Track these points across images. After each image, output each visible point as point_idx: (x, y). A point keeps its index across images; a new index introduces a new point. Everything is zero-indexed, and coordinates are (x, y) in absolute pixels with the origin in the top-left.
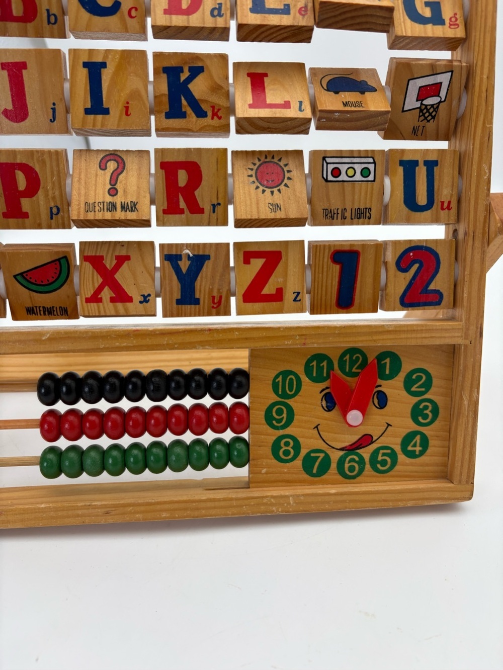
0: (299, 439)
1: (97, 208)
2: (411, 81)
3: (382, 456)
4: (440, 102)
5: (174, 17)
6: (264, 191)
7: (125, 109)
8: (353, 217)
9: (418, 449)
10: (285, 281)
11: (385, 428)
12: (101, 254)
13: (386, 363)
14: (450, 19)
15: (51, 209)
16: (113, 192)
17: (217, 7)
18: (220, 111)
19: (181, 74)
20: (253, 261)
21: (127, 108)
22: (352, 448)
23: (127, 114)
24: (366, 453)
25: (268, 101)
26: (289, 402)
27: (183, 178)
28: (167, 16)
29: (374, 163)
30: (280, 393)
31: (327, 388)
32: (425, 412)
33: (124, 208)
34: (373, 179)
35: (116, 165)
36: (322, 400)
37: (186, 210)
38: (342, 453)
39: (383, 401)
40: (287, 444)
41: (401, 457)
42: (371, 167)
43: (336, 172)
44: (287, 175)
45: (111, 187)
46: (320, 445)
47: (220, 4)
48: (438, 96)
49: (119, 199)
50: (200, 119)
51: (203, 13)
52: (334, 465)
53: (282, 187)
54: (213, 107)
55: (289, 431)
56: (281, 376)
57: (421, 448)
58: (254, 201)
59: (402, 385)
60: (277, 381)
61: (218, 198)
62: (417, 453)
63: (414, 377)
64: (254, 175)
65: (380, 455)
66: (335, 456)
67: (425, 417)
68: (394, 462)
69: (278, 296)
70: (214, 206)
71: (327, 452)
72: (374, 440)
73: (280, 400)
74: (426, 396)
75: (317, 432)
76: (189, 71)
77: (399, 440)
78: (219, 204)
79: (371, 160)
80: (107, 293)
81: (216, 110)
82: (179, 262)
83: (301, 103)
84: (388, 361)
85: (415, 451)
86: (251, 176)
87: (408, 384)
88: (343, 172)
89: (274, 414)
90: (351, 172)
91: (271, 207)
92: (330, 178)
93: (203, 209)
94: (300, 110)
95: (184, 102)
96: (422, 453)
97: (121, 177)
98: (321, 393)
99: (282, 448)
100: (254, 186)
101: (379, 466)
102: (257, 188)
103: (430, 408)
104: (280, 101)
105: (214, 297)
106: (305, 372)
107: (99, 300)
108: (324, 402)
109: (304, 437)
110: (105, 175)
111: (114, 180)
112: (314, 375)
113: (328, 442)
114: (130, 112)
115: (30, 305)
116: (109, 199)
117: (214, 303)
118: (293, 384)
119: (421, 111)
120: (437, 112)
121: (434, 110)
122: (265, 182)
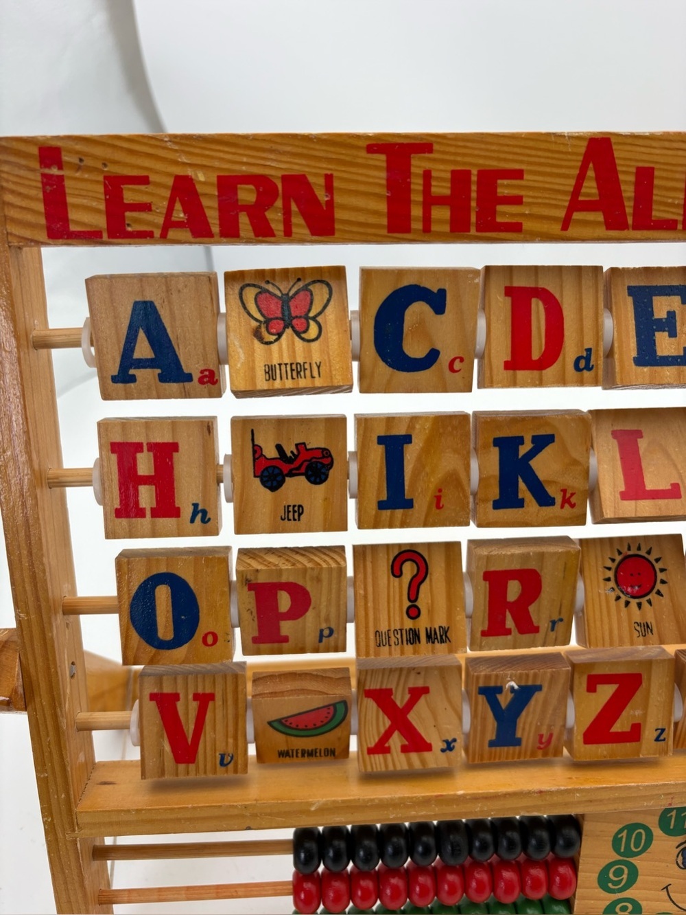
0: (640, 902)
1: (393, 640)
5: (520, 373)
7: (435, 501)
10: (645, 715)
12: (389, 687)
15: (322, 631)
16: (413, 612)
17: (585, 354)
18: (574, 497)
19: (520, 447)
20: (600, 688)
21: (438, 498)
23: (438, 507)
26: (631, 860)
27: (514, 590)
28: (510, 372)
30: (622, 850)
33: (430, 637)
35: (415, 569)
36: (678, 856)
37: (514, 631)
40: (624, 908)
45: (410, 604)
46: (668, 907)
47: (589, 350)
49: (422, 624)
50: (544, 508)
51: (563, 367)
54: (564, 491)
55: (627, 894)
56: (626, 831)
60: (620, 836)
61: (560, 613)
69: (634, 734)
70: (554, 623)
73: (621, 858)
75: (666, 893)
76: (533, 442)
80: (396, 741)
81: (568, 495)
82: (499, 696)
89: (611, 875)
91: (639, 628)
93: (537, 627)
95: (522, 485)
97: (424, 588)
98: (677, 848)
99: (617, 913)
100: (613, 595)
102: (618, 598)
104: (664, 485)
105: (541, 736)
106: (659, 825)
107: (387, 751)
108: (680, 858)
109: (647, 899)
110: (400, 584)
111: (413, 593)
112: (672, 827)
113: (680, 905)
114: (443, 502)
115: (286, 749)
116: (409, 624)
117: (541, 742)
118: (641, 839)
122: (629, 590)
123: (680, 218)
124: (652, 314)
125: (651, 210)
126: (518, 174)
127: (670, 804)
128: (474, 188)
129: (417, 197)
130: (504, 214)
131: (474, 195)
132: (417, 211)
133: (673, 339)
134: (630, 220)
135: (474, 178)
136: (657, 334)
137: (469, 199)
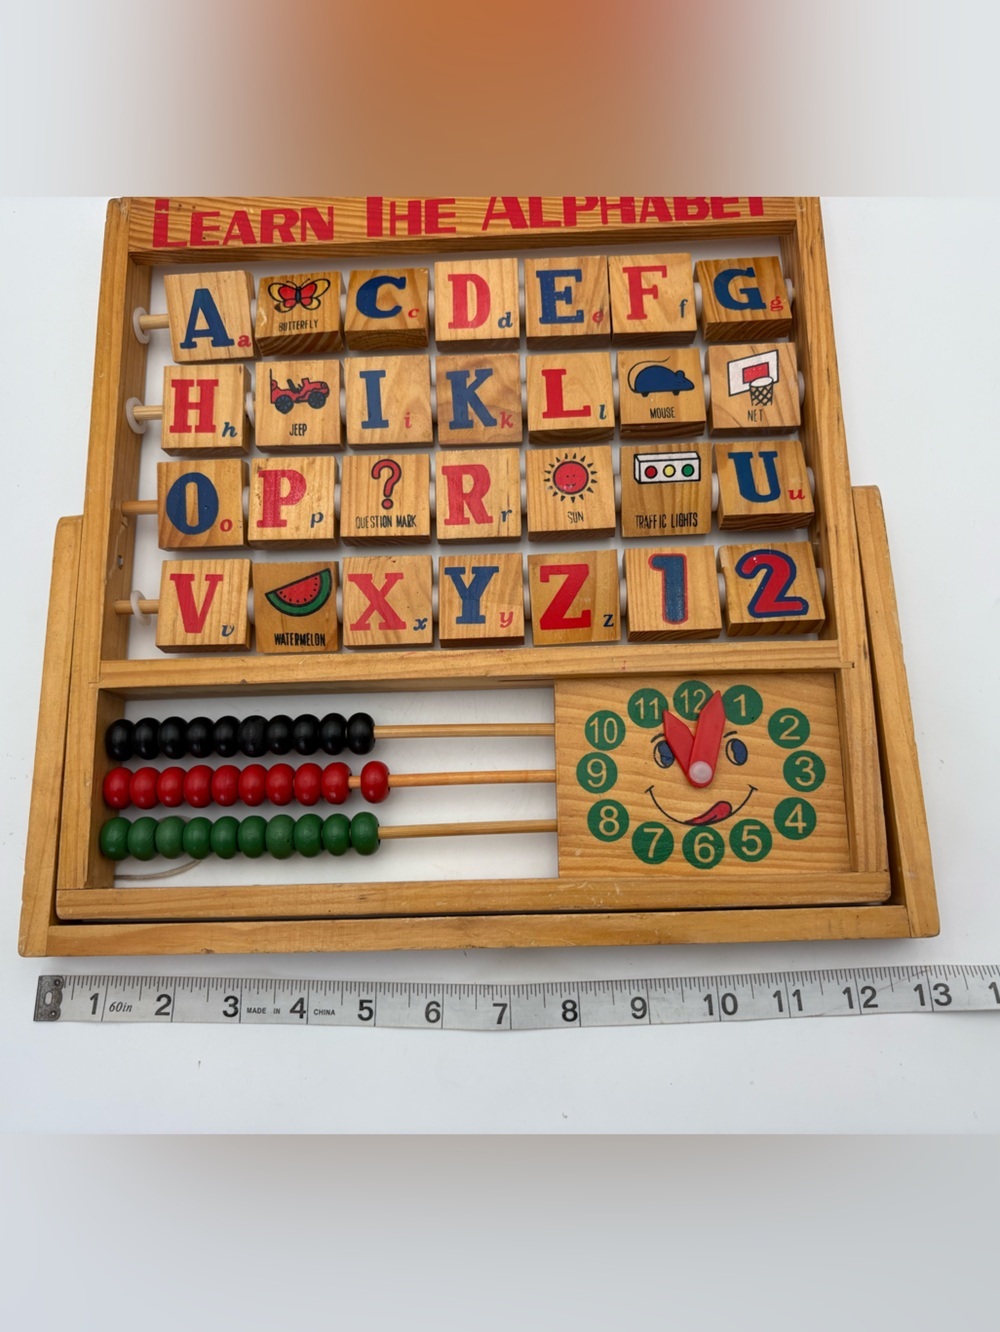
0: (625, 806)
1: (370, 524)
2: (730, 364)
3: (748, 835)
4: (773, 383)
5: (460, 331)
6: (563, 498)
7: (405, 421)
8: (675, 524)
9: (801, 825)
10: (594, 602)
11: (747, 793)
12: (369, 572)
13: (740, 701)
14: (772, 302)
15: (313, 516)
16: (388, 504)
17: (506, 316)
18: (512, 418)
19: (467, 379)
20: (552, 578)
21: (407, 420)
22: (703, 822)
23: (408, 426)
24: (724, 829)
25: (566, 408)
26: (608, 753)
27: (468, 484)
28: (452, 330)
29: (699, 458)
30: (597, 741)
31: (660, 735)
32: (805, 770)
33: (400, 522)
34: (697, 478)
35: (391, 472)
36: (654, 752)
37: (472, 519)
38: (689, 828)
39: (740, 753)
40: (609, 813)
41: (777, 838)
42: (695, 464)
43: (651, 472)
44: (591, 477)
45: (385, 498)
46: (655, 815)
47: (509, 314)
48: (768, 376)
49: (394, 513)
50: (489, 427)
51: (491, 326)
52: (678, 846)
53: (585, 492)
54: (503, 414)
55: (610, 795)
56: (596, 719)
57: (805, 825)
58: (551, 511)
59: (765, 730)
61: (508, 505)
62: (800, 831)
63: (782, 720)
64: (551, 479)
65: (745, 833)
66: (680, 832)
67: (806, 777)
68: (768, 845)
69: (585, 620)
70: (504, 513)
71: (667, 826)
72: (733, 810)
73: (597, 750)
74: (803, 748)
75: (650, 796)
76: (476, 375)
77: (771, 812)
78: (510, 511)
79: (694, 455)
80: (375, 619)
81: (506, 417)
82: (462, 576)
83: (603, 407)
84: (742, 698)
85: (797, 828)
86: (548, 480)
87: (775, 730)
88: (660, 472)
89: (589, 771)
90: (669, 471)
91: (572, 517)
92: (644, 479)
93: (491, 518)
94: (602, 417)
95: (470, 409)
96: (807, 832)
97: (397, 487)
98: (653, 741)
99: (602, 819)
100: (551, 492)
101: (744, 849)
102: (555, 494)
103: (811, 765)
104: (578, 407)
105: (503, 614)
106: (629, 714)
107: (367, 627)
108: (658, 754)
109: (632, 804)
110: (378, 484)
111: (388, 491)
112: (642, 717)
113: (667, 812)
114: (411, 423)
115: (281, 632)
116: (383, 512)
117: (503, 621)
118: (614, 729)
119: (752, 394)
120: (772, 394)
121: (768, 392)
122: (565, 488)
123: (562, 220)
124: (554, 288)
125: (541, 216)
126: (452, 201)
127: (624, 668)
128: (423, 210)
129: (386, 216)
130: (443, 223)
131: (423, 214)
132: (386, 224)
133: (569, 306)
134: (528, 223)
135: (423, 205)
136: (557, 302)
137: (420, 216)
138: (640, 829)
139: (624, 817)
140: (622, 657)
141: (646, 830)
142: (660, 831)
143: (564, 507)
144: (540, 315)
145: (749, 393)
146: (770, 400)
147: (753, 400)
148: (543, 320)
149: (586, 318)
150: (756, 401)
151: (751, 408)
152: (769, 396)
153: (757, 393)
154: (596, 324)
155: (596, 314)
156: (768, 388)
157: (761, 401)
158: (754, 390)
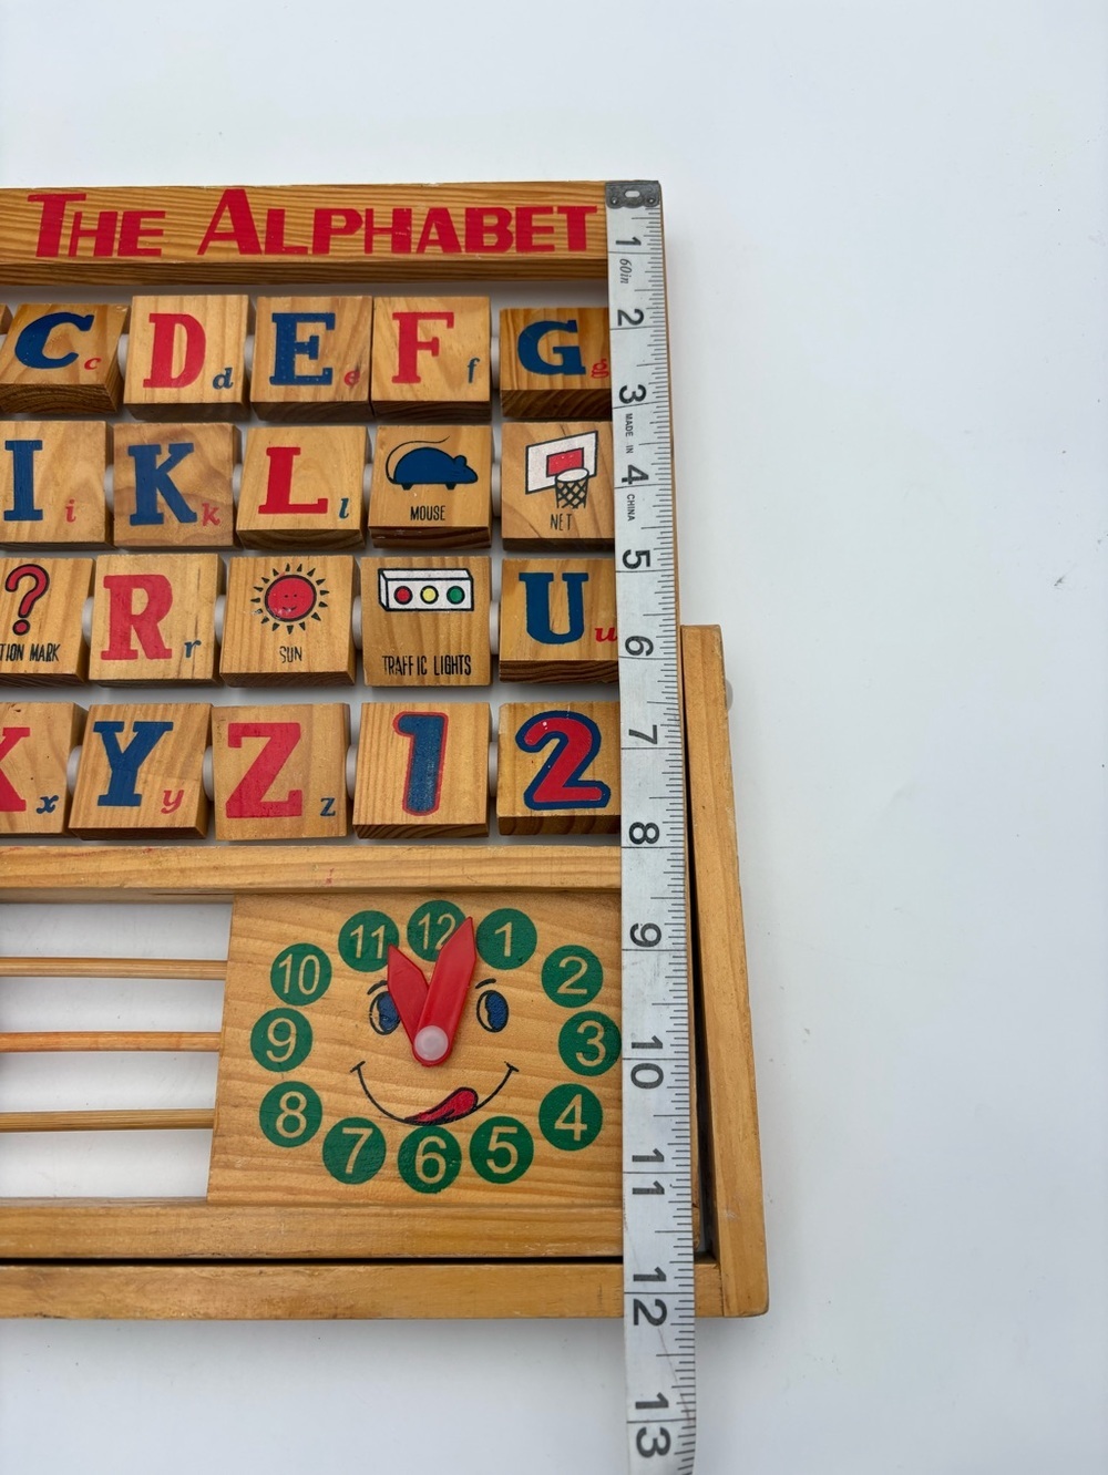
0: (318, 1092)
2: (530, 449)
3: (498, 1141)
4: (588, 477)
5: (158, 391)
6: (275, 626)
7: (66, 512)
8: (439, 671)
9: (579, 1127)
10: (306, 777)
11: (505, 1075)
13: (504, 933)
14: (595, 366)
16: (21, 627)
17: (224, 373)
18: (217, 512)
19: (158, 456)
20: (246, 741)
21: (70, 510)
22: (433, 1120)
23: (70, 519)
24: (462, 1131)
25: (293, 500)
26: (300, 1009)
27: (139, 601)
28: (149, 389)
29: (471, 578)
30: (286, 991)
31: (383, 983)
32: (590, 1042)
33: (36, 654)
34: (469, 607)
35: (34, 582)
36: (371, 1010)
37: (141, 653)
38: (411, 1129)
39: (498, 1010)
40: (293, 1103)
41: (542, 1146)
42: (466, 586)
43: (404, 595)
44: (320, 598)
45: (19, 619)
46: (362, 1107)
47: (229, 370)
48: (582, 467)
49: (29, 641)
50: (185, 524)
51: (202, 386)
52: (392, 1157)
53: (308, 620)
54: (206, 506)
55: (295, 1075)
56: (290, 957)
57: (585, 1127)
58: (256, 645)
59: (536, 979)
60: (282, 965)
61: (196, 633)
62: (577, 1138)
63: (563, 964)
64: (262, 600)
65: (494, 1138)
66: (396, 1135)
67: (592, 1053)
68: (526, 1159)
69: (294, 804)
70: (189, 645)
71: (378, 1125)
72: (479, 1103)
73: (285, 1005)
74: (591, 1007)
75: (357, 1079)
76: (170, 451)
77: (536, 1106)
78: (198, 643)
79: (464, 574)
81: (210, 510)
82: (118, 734)
83: (345, 501)
84: (508, 928)
85: (572, 1132)
86: (258, 600)
87: (551, 978)
88: (416, 595)
89: (271, 1036)
90: (429, 595)
91: (285, 653)
92: (394, 604)
93: (170, 650)
94: (342, 515)
95: (160, 498)
96: (588, 1138)
97: (39, 604)
98: (369, 993)
99: (283, 1112)
100: (260, 617)
101: (491, 1164)
102: (265, 620)
103: (601, 1034)
104: (311, 500)
105: (168, 793)
106: (340, 949)
108: (376, 1012)
109: (330, 1089)
110: (13, 600)
111: (26, 608)
112: (358, 955)
113: (383, 1105)
114: (74, 515)
116: (13, 639)
117: (167, 803)
118: (314, 972)
119: (559, 491)
120: (586, 492)
121: (581, 489)
122: (280, 612)
123: (311, 246)
124: (295, 337)
125: (282, 239)
126: (161, 214)
127: (329, 881)
128: (119, 224)
129: (67, 231)
130: (144, 243)
131: (118, 229)
132: (65, 241)
133: (314, 361)
134: (263, 247)
135: (120, 218)
136: (297, 356)
137: (114, 232)
138: (337, 1128)
139: (315, 1110)
140: (329, 864)
141: (347, 1131)
142: (367, 1132)
143: (276, 638)
144: (271, 372)
145: (554, 490)
146: (583, 500)
147: (558, 500)
148: (275, 380)
149: (335, 378)
150: (563, 502)
151: (556, 512)
152: (582, 495)
153: (565, 491)
154: (348, 387)
155: (349, 374)
156: (581, 484)
157: (570, 502)
158: (561, 485)
